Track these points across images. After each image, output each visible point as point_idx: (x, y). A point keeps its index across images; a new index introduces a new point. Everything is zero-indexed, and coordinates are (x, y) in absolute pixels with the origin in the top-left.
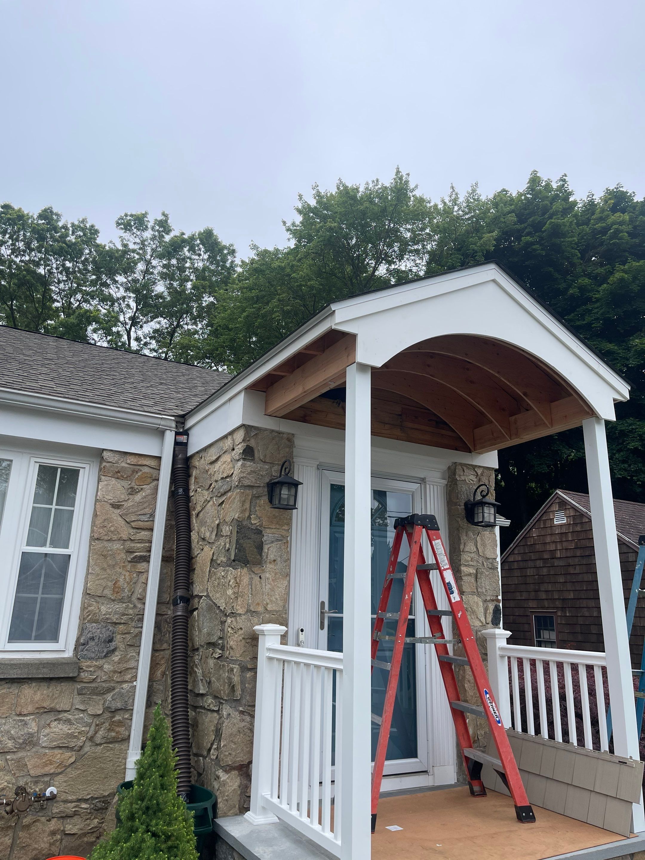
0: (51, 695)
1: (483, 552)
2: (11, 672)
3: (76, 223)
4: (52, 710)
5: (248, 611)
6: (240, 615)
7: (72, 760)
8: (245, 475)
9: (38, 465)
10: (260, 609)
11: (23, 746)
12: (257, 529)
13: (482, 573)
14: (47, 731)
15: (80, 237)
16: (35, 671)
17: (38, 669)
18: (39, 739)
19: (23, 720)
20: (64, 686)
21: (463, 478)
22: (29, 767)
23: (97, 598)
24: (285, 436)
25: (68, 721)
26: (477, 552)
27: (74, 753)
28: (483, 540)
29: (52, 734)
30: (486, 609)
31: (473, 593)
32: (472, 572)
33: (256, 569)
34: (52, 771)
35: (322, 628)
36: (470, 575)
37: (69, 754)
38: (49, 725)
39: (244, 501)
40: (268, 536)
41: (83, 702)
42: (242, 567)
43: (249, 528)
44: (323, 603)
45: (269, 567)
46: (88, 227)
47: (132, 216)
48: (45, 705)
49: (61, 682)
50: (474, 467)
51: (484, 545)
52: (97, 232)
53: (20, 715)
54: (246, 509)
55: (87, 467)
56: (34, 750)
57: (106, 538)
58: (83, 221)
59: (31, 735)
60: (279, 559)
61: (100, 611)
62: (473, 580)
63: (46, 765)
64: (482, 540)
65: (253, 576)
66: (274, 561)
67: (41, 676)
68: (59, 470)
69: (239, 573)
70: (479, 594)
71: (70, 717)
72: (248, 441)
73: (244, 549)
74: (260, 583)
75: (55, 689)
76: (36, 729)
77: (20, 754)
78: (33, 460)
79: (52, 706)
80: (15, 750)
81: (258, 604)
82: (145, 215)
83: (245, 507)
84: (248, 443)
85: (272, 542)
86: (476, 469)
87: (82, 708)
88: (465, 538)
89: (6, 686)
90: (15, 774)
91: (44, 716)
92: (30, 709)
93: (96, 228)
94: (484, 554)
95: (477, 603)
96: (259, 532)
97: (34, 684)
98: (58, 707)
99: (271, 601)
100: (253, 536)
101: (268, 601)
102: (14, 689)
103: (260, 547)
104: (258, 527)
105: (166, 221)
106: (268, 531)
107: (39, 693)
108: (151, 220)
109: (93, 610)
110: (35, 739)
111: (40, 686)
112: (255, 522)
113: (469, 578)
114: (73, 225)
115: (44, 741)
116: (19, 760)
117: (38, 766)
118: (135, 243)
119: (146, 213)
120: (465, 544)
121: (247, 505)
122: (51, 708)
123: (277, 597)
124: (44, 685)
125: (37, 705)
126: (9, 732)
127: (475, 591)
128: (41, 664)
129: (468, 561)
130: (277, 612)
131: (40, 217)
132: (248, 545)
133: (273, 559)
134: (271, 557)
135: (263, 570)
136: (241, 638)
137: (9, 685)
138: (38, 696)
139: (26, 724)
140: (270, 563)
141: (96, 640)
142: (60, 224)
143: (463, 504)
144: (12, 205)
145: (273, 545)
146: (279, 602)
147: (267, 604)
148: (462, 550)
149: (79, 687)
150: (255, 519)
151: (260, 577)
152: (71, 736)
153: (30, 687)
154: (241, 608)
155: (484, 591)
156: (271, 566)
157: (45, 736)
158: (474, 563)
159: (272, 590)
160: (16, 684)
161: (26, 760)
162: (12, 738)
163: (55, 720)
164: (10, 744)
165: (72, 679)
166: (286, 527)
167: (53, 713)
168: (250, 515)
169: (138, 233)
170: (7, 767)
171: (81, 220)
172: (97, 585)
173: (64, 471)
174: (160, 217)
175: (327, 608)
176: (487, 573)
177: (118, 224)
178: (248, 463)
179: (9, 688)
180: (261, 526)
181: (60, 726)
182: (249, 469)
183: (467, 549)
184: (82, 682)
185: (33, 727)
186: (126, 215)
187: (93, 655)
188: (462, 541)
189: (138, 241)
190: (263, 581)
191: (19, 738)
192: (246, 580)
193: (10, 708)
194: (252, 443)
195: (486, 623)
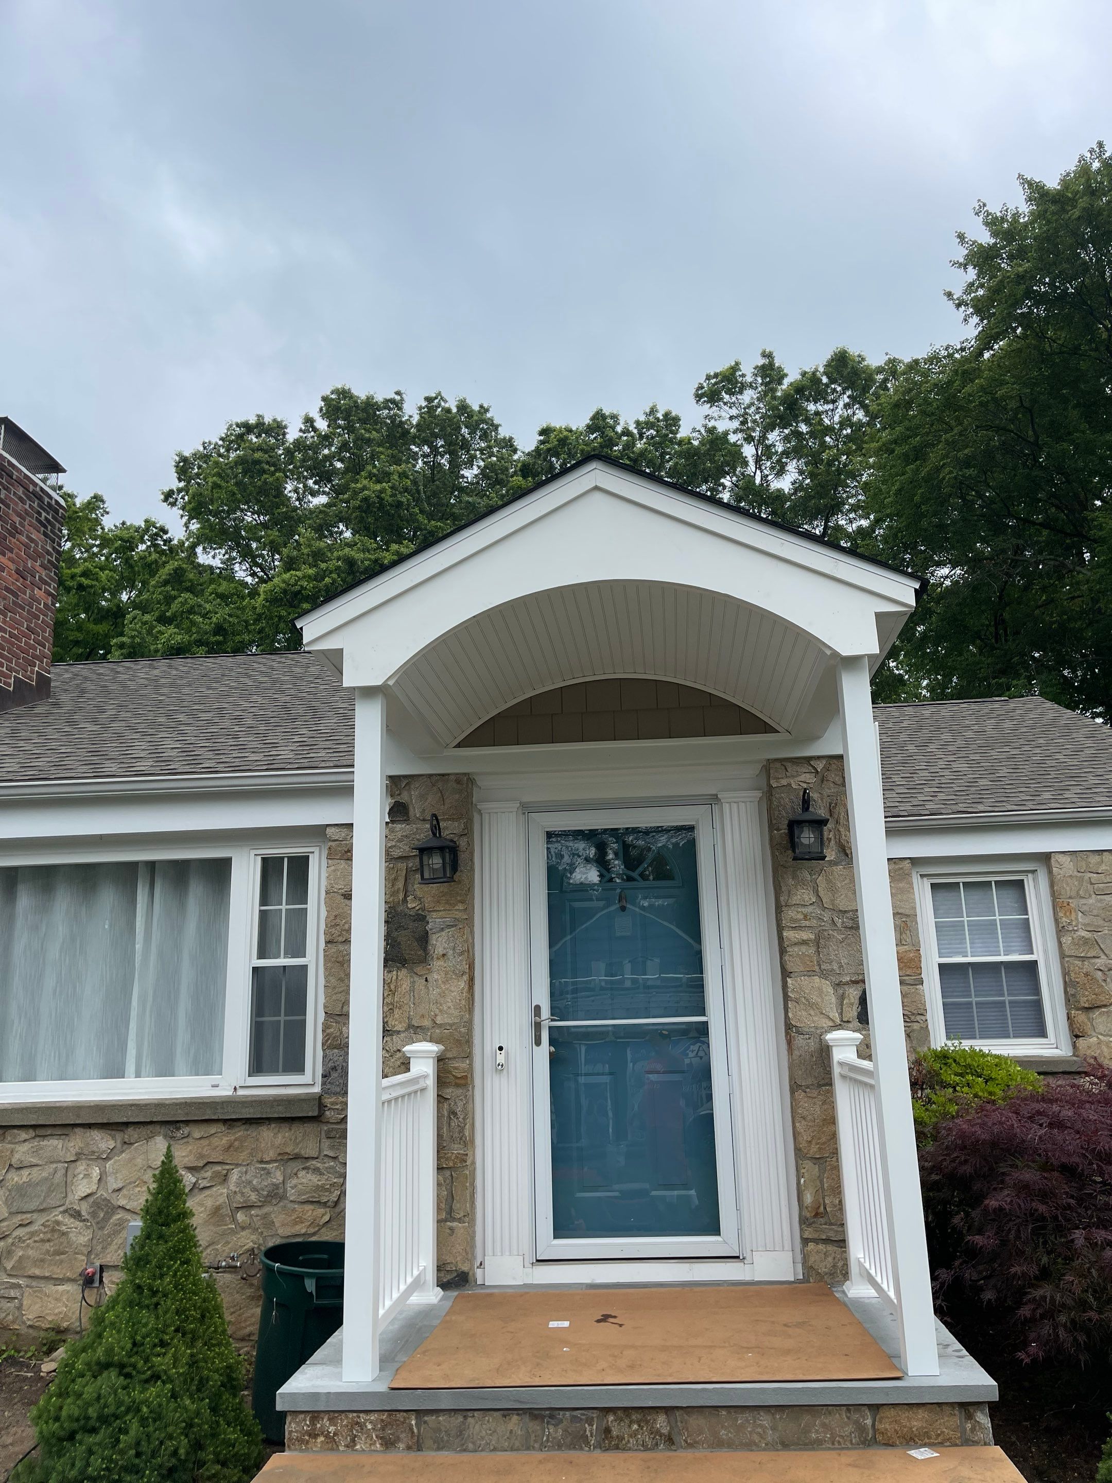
0: (293, 1138)
1: (832, 901)
2: (243, 1111)
3: (642, 418)
4: (297, 1157)
5: (410, 1026)
6: (398, 1032)
7: (327, 1218)
8: (394, 844)
9: (259, 859)
10: (427, 1023)
11: (269, 1199)
12: (418, 915)
13: (830, 937)
14: (294, 1181)
15: (653, 438)
16: (268, 1110)
17: (272, 1107)
18: (285, 1191)
19: (264, 1169)
20: (309, 1127)
21: (784, 782)
22: (277, 1225)
23: (337, 1018)
24: (452, 777)
25: (316, 1170)
26: (820, 903)
27: (328, 1210)
28: (831, 882)
29: (300, 1186)
30: (842, 998)
31: (810, 973)
32: (805, 938)
33: (419, 969)
34: (303, 1231)
35: (538, 1042)
36: (804, 942)
37: (322, 1211)
38: (296, 1174)
39: (395, 879)
40: (434, 921)
41: (332, 1147)
42: (399, 969)
43: (406, 915)
44: (538, 1009)
45: (437, 964)
46: (661, 418)
47: (716, 375)
48: (288, 1150)
49: (305, 1123)
50: (808, 759)
51: (832, 889)
52: (676, 420)
53: (262, 1162)
54: (399, 889)
55: (316, 850)
56: (281, 1204)
57: (341, 939)
58: (653, 411)
59: (276, 1186)
60: (451, 952)
61: (341, 1033)
62: (811, 950)
63: (296, 1223)
64: (829, 881)
65: (416, 979)
66: (444, 955)
67: (276, 1115)
68: (286, 860)
69: (395, 977)
70: (824, 975)
71: (319, 1165)
72: (399, 795)
73: (399, 943)
74: (427, 987)
75: (299, 1130)
76: (281, 1179)
77: (266, 1210)
78: (253, 852)
79: (296, 1151)
80: (260, 1204)
81: (423, 1016)
82: (735, 368)
83: (396, 888)
84: (398, 799)
85: (442, 930)
86: (812, 763)
87: (331, 1154)
88: (791, 882)
89: (243, 1127)
90: (262, 1233)
91: (290, 1163)
92: (271, 1154)
93: (673, 414)
94: (833, 904)
95: (820, 990)
96: (421, 918)
97: (273, 1125)
98: (303, 1152)
99: (441, 1011)
100: (411, 925)
101: (437, 1011)
102: (253, 1132)
103: (424, 940)
104: (420, 912)
105: (771, 364)
106: (434, 915)
107: (280, 1136)
108: (747, 371)
109: (332, 1033)
110: (281, 1191)
111: (280, 1127)
112: (414, 905)
113: (804, 948)
114: (638, 423)
115: (291, 1194)
116: (265, 1216)
117: (287, 1224)
118: (731, 418)
119: (737, 364)
120: (789, 892)
121: (400, 884)
122: (296, 1154)
123: (450, 1004)
124: (285, 1127)
125: (278, 1151)
126: (250, 1182)
127: (817, 968)
128: (275, 1101)
129: (795, 921)
130: (451, 1025)
131: (591, 429)
132: (403, 937)
133: (441, 953)
134: (440, 950)
135: (429, 969)
136: (399, 1063)
137: (247, 1126)
138: (279, 1140)
139: (269, 1173)
140: (438, 959)
141: (339, 1071)
142: (619, 429)
143: (785, 826)
144: (553, 425)
145: (443, 933)
146: (452, 1011)
147: (436, 1015)
148: (783, 904)
149: (326, 1128)
150: (413, 901)
151: (426, 980)
152: (321, 1188)
153: (268, 1129)
154: (400, 1022)
155: (835, 966)
156: (441, 963)
157: (292, 1188)
158: (814, 922)
159: (443, 995)
160: (254, 1126)
161: (273, 1216)
162: (255, 1189)
163: (303, 1169)
164: (253, 1197)
165: (316, 1119)
166: (460, 907)
167: (299, 1161)
168: (406, 896)
169: (734, 399)
170: (253, 1225)
171: (648, 411)
172: (334, 1001)
173: (292, 859)
174: (761, 361)
175: (545, 1013)
176: (840, 937)
177: (698, 397)
178: (398, 826)
179: (247, 1130)
180: (423, 909)
181: (309, 1176)
182: (399, 835)
183: (795, 899)
184: (328, 1122)
185: (278, 1177)
186: (708, 378)
187: (338, 1090)
188: (784, 889)
189: (734, 412)
190: (429, 985)
191: (263, 1190)
192: (405, 986)
193: (251, 1154)
194: (404, 798)
195: (842, 1021)
